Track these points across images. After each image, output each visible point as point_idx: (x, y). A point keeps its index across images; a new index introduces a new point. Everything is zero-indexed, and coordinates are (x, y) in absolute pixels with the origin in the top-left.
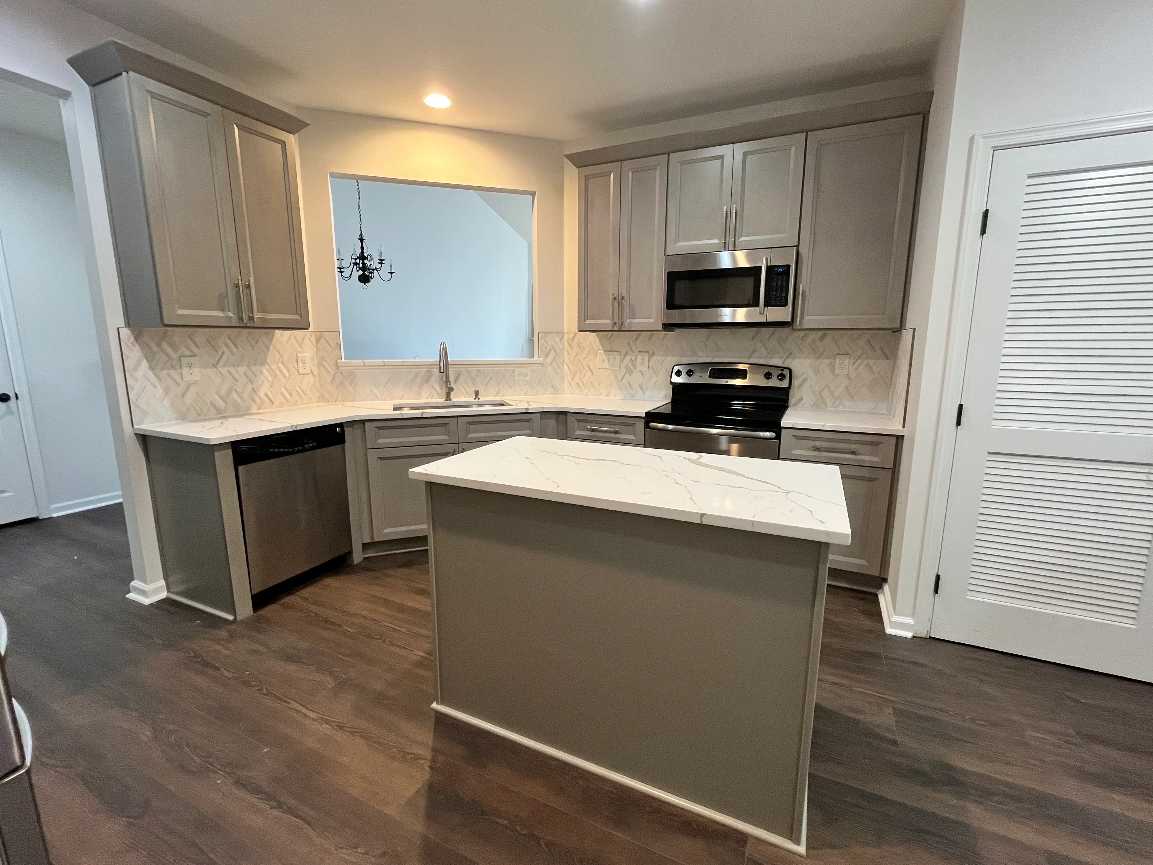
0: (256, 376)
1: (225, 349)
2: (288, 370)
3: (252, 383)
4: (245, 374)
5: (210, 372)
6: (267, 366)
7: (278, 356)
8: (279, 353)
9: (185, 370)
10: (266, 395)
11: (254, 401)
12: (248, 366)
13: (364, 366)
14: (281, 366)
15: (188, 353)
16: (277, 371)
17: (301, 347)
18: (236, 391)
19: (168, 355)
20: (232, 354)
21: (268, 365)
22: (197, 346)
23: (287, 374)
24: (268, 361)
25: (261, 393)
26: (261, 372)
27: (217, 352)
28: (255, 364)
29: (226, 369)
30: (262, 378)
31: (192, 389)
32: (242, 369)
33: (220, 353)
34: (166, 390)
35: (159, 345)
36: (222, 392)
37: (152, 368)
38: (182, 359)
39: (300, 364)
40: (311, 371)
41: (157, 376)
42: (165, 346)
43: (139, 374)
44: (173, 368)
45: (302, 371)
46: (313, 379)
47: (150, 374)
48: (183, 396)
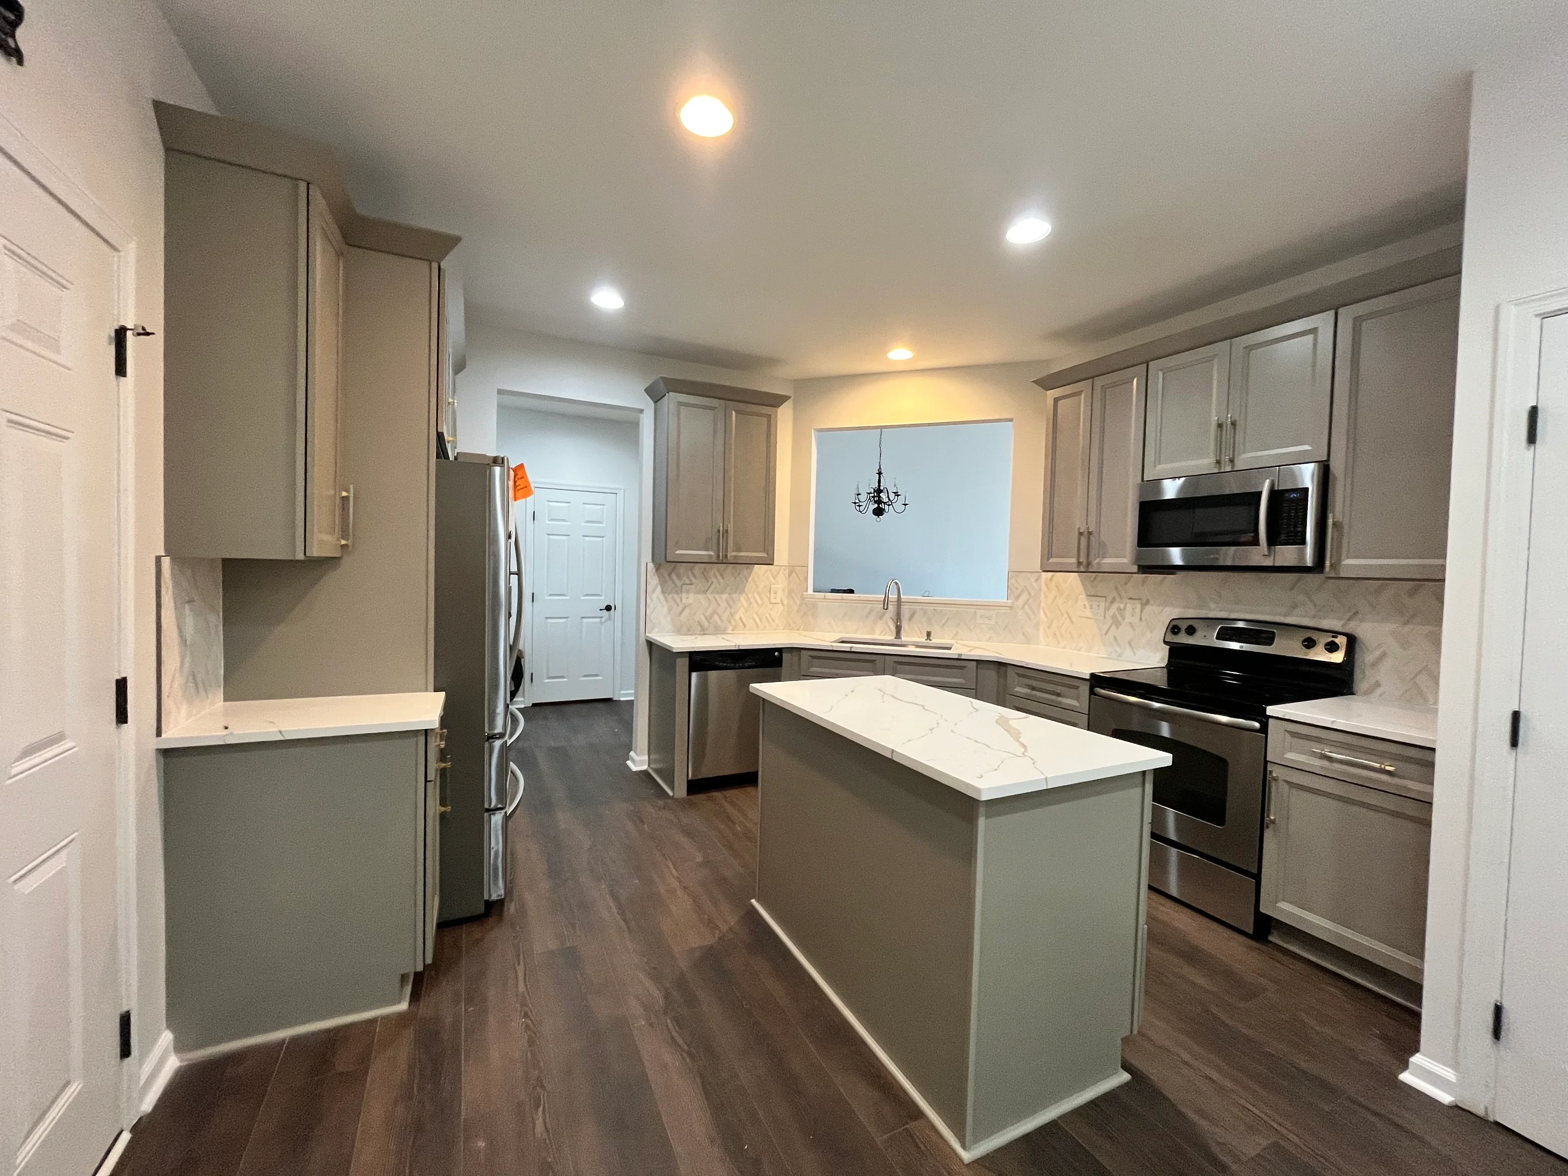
0: (734, 603)
1: (715, 581)
2: (762, 599)
3: (731, 607)
4: (727, 601)
5: (701, 597)
6: (744, 595)
7: (755, 587)
8: (756, 585)
9: (684, 595)
10: (741, 619)
11: (730, 622)
12: (729, 594)
13: (825, 599)
14: (756, 595)
15: (688, 582)
16: (752, 600)
17: (774, 579)
18: (717, 613)
19: (674, 583)
20: (719, 583)
21: (746, 593)
22: (695, 576)
23: (760, 602)
24: (746, 590)
25: (737, 617)
26: (739, 599)
27: (708, 581)
28: (735, 592)
29: (713, 596)
30: (739, 604)
31: (687, 611)
32: (725, 596)
33: (710, 583)
34: (670, 610)
35: (670, 575)
36: (708, 614)
37: (663, 592)
38: (684, 586)
39: (773, 595)
40: (781, 601)
41: (666, 598)
42: (674, 576)
43: (655, 596)
44: (677, 592)
45: (773, 600)
46: (782, 608)
47: (661, 597)
48: (680, 615)
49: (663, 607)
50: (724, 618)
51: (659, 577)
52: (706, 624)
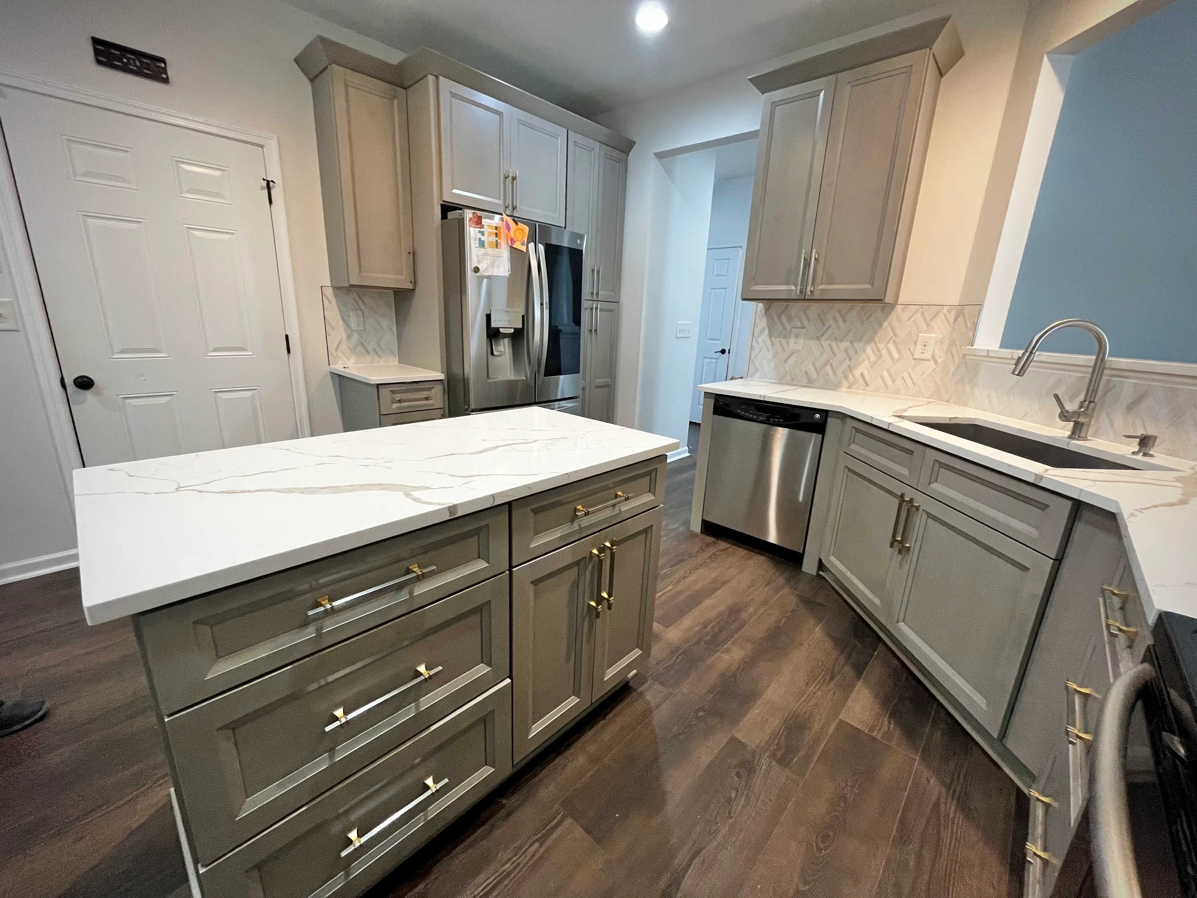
0: (856, 353)
1: (832, 323)
2: (899, 351)
3: (850, 359)
4: (846, 351)
5: (812, 343)
6: (873, 344)
7: (892, 334)
8: (893, 331)
9: (792, 340)
10: (862, 375)
11: (846, 377)
12: (851, 342)
14: (891, 346)
15: (799, 325)
16: (884, 352)
17: (928, 325)
18: (831, 365)
19: (783, 325)
20: (839, 328)
21: (875, 343)
22: (808, 320)
23: (896, 356)
24: (876, 339)
25: (857, 372)
26: (864, 350)
27: (824, 325)
28: (860, 340)
29: (828, 342)
30: (864, 356)
31: (794, 358)
32: (844, 345)
33: (827, 326)
34: (775, 355)
35: (779, 317)
36: (818, 364)
37: (770, 336)
38: (793, 329)
39: (919, 347)
40: (933, 357)
41: (773, 344)
42: (783, 318)
43: (761, 339)
44: (785, 337)
45: (917, 355)
46: (934, 366)
47: (768, 340)
48: (785, 362)
49: (768, 351)
50: (839, 372)
51: (767, 318)
52: (815, 376)
